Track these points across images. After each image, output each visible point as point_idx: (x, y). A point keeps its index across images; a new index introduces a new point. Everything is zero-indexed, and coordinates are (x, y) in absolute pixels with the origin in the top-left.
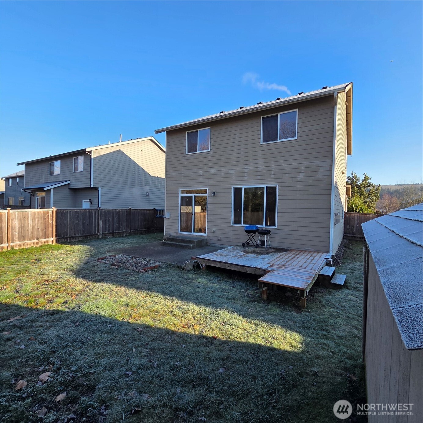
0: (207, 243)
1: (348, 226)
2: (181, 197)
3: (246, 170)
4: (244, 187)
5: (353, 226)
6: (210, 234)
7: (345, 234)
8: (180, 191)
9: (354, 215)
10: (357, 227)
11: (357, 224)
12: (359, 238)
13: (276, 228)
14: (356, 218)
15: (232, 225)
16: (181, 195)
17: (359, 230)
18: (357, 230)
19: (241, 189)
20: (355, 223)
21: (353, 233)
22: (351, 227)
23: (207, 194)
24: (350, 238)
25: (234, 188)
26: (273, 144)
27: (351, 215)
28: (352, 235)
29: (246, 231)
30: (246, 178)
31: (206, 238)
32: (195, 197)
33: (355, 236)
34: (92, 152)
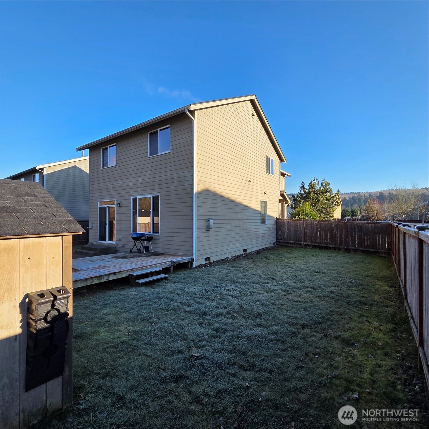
0: (116, 250)
1: (280, 232)
2: (99, 208)
3: (140, 182)
4: (138, 197)
5: (284, 232)
6: (118, 242)
7: (277, 240)
8: (98, 203)
9: (284, 221)
10: (287, 232)
11: (287, 230)
12: (289, 244)
13: (159, 234)
14: (286, 224)
15: (131, 233)
16: (99, 206)
17: (289, 235)
18: (287, 235)
19: (136, 199)
20: (285, 229)
21: (284, 239)
22: (282, 233)
23: (115, 205)
24: (282, 244)
25: (132, 198)
26: (156, 157)
27: (282, 221)
28: (283, 241)
29: (133, 238)
30: (139, 189)
31: (115, 245)
32: (109, 208)
33: (286, 241)
34: (44, 169)
